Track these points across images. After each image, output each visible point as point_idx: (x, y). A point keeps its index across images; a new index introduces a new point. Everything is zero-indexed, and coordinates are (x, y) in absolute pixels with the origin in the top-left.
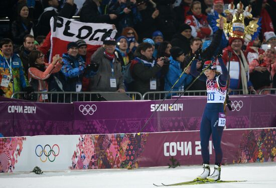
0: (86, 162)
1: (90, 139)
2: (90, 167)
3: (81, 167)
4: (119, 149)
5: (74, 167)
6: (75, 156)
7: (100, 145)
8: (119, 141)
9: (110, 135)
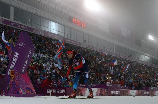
0: (99, 94)
1: (99, 89)
2: (99, 95)
3: (98, 95)
4: (104, 92)
5: (96, 95)
6: (97, 93)
7: (101, 91)
8: (104, 90)
9: (103, 89)
